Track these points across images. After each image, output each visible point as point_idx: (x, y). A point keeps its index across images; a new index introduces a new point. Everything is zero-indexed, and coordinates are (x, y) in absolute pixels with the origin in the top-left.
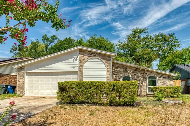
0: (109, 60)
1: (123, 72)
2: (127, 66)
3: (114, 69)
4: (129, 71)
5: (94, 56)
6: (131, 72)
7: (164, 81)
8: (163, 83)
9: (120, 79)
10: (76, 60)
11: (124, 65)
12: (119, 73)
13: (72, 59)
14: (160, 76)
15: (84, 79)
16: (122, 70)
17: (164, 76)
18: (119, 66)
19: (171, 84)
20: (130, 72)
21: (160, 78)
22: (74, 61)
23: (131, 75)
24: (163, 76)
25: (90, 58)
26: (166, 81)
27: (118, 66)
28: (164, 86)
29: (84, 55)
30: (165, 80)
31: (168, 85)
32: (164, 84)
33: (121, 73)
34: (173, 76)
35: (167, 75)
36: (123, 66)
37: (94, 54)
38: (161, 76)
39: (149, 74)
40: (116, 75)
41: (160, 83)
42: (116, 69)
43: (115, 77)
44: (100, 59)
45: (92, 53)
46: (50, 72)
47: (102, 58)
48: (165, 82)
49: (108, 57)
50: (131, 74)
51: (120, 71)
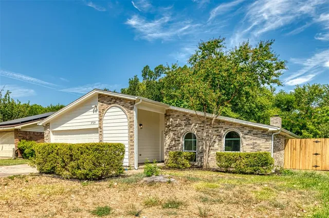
0: (132, 109)
1: (185, 126)
2: (190, 115)
3: (172, 122)
4: (193, 124)
5: (115, 102)
6: (197, 125)
7: (254, 141)
8: (252, 146)
9: (179, 138)
10: (96, 111)
11: (187, 113)
12: (179, 128)
13: (92, 110)
14: (246, 131)
15: (104, 139)
16: (183, 123)
17: (255, 131)
18: (179, 116)
19: (268, 148)
20: (195, 126)
21: (246, 136)
22: (95, 113)
23: (198, 131)
24: (252, 131)
25: (110, 106)
26: (258, 142)
27: (177, 116)
28: (254, 152)
29: (103, 102)
30: (255, 139)
31: (261, 150)
32: (253, 148)
33: (181, 127)
34: (273, 132)
35: (261, 129)
36: (185, 114)
37: (114, 100)
38: (250, 132)
39: (226, 127)
40: (174, 131)
41: (247, 145)
42: (175, 121)
43: (173, 134)
44: (120, 108)
45: (112, 99)
46: (73, 130)
47: (123, 106)
48: (256, 143)
49: (130, 103)
50: (196, 129)
51: (180, 125)
